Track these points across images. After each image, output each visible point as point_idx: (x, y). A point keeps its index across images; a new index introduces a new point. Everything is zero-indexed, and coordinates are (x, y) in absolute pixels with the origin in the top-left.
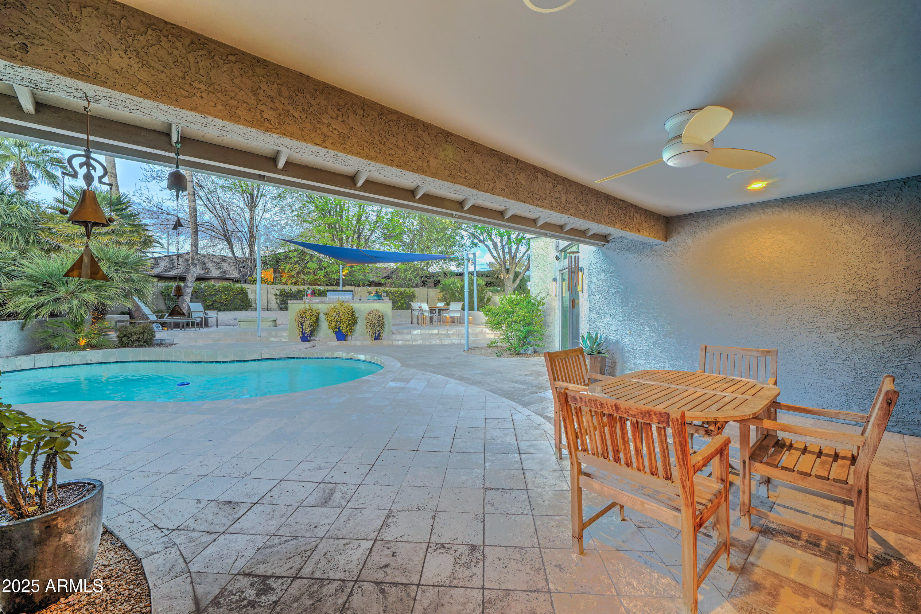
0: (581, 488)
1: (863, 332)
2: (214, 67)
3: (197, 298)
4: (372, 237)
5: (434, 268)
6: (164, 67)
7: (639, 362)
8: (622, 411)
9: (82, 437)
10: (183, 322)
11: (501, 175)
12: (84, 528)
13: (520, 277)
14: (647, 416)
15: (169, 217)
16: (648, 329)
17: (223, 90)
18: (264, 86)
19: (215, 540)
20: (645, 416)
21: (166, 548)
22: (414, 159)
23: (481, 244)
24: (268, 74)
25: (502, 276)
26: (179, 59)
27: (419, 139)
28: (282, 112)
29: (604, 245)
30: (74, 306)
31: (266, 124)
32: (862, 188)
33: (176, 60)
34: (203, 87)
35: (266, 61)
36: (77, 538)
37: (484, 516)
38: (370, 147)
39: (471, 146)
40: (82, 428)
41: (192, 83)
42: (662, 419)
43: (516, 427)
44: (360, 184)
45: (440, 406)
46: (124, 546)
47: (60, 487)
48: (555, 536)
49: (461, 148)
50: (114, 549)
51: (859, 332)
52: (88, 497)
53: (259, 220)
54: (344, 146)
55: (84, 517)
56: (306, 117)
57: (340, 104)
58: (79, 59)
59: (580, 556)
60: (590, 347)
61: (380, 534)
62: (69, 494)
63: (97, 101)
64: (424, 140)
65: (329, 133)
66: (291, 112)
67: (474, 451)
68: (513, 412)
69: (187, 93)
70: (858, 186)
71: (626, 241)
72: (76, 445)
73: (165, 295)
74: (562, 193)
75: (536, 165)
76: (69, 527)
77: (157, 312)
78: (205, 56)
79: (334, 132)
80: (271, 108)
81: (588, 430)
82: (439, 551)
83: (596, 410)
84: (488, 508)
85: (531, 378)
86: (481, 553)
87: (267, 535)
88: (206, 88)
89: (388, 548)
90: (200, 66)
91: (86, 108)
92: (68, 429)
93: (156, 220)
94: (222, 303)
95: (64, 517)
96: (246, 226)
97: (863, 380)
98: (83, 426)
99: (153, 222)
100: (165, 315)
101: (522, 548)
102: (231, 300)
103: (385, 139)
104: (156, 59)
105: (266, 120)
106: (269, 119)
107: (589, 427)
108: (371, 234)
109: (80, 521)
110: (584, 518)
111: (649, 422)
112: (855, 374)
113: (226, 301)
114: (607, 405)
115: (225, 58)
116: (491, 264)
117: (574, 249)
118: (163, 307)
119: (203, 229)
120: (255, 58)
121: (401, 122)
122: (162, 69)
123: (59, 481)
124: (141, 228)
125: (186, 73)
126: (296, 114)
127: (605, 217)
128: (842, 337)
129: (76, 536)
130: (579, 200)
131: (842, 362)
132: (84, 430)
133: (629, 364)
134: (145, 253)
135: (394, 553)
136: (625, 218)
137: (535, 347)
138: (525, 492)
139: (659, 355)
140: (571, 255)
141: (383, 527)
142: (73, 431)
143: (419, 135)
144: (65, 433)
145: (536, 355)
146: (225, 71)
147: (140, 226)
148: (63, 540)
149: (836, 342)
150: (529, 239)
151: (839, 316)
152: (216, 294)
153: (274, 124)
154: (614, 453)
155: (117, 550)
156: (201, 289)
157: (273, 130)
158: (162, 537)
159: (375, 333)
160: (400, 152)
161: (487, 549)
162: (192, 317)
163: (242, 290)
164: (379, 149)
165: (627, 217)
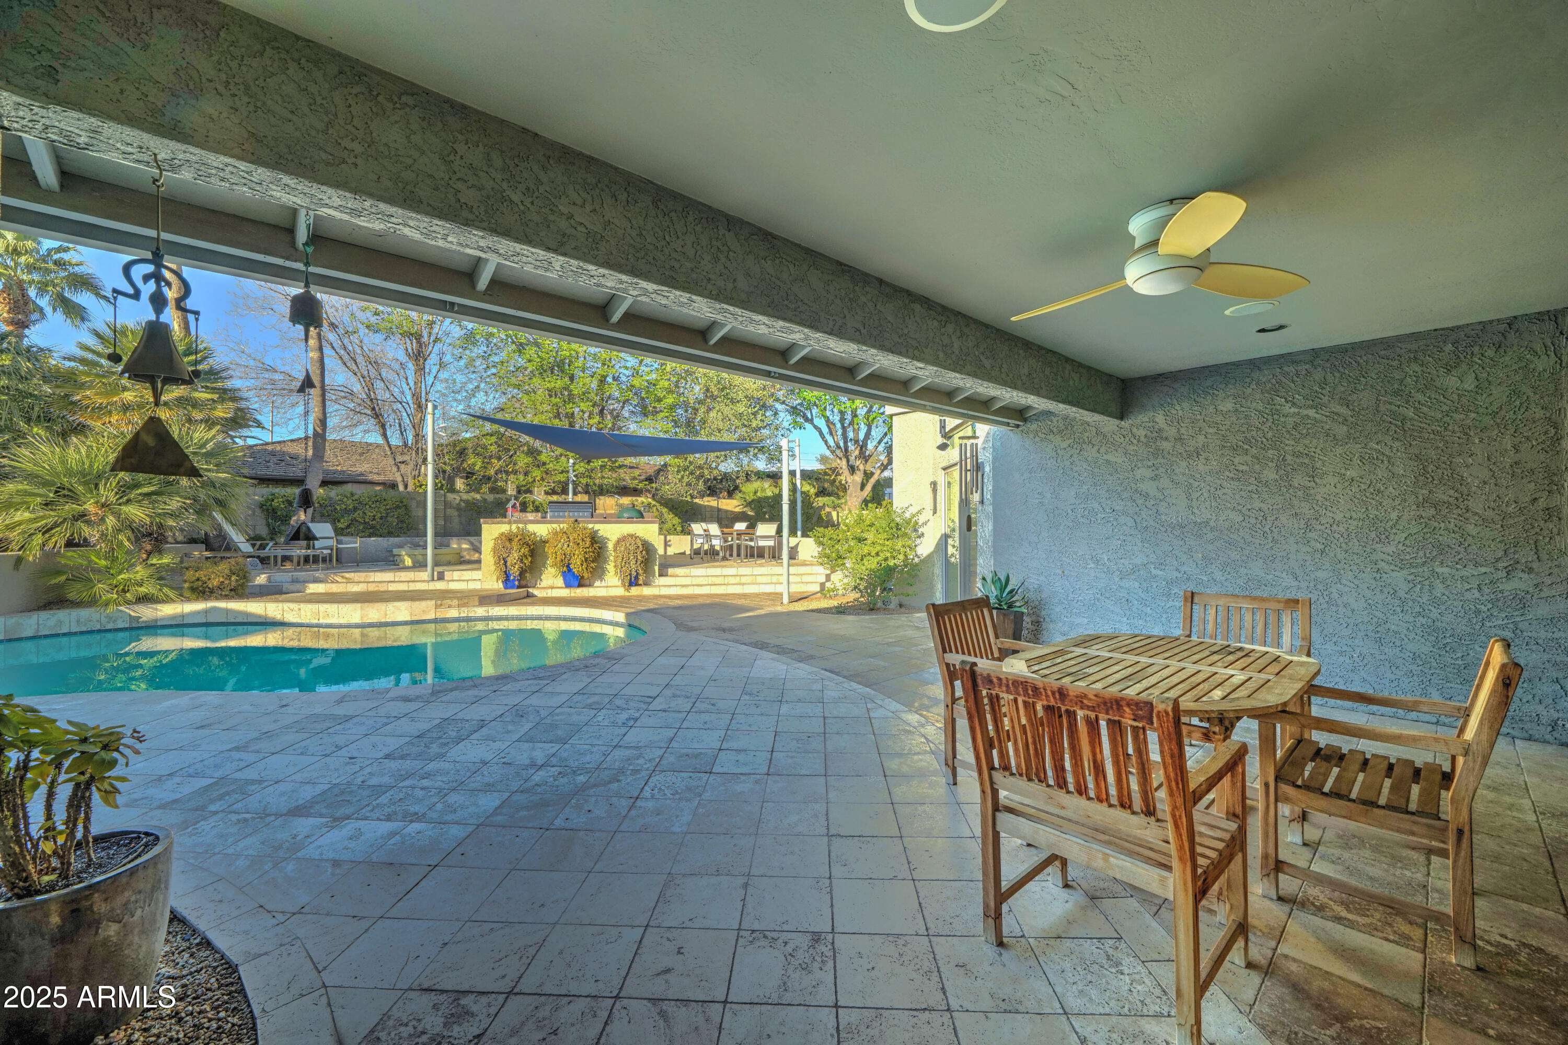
0: (998, 833)
1: (1446, 570)
2: (377, 114)
3: (322, 515)
4: (624, 412)
5: (728, 466)
6: (292, 112)
7: (1078, 620)
8: (1071, 701)
9: (137, 752)
10: (299, 557)
11: (854, 305)
12: (139, 913)
13: (873, 481)
14: (1115, 707)
15: (276, 377)
16: (1092, 565)
17: (393, 153)
18: (461, 148)
19: (367, 930)
20: (1112, 708)
21: (281, 945)
22: (712, 277)
23: (807, 425)
24: (469, 129)
25: (842, 478)
26: (319, 100)
27: (719, 244)
28: (492, 193)
29: (1018, 426)
30: (110, 528)
31: (465, 214)
32: (1442, 332)
33: (311, 101)
34: (358, 148)
35: (464, 107)
36: (126, 931)
37: (831, 883)
38: (638, 255)
39: (805, 256)
40: (138, 736)
41: (340, 141)
42: (1140, 712)
43: (876, 732)
44: (616, 318)
45: (747, 697)
46: (207, 944)
47: (97, 839)
48: (953, 915)
49: (789, 259)
50: (189, 948)
51: (1439, 570)
52: (145, 858)
53: (430, 383)
54: (596, 253)
55: (140, 892)
56: (532, 203)
57: (589, 181)
58: (147, 96)
59: (1000, 948)
60: (996, 596)
61: (654, 917)
62: (112, 852)
63: (174, 169)
64: (729, 244)
65: (570, 231)
66: (508, 193)
67: (808, 773)
68: (869, 706)
69: (330, 157)
70: (1435, 330)
71: (1055, 420)
72: (127, 765)
73: (267, 510)
74: (954, 338)
75: (912, 289)
76: (112, 910)
77: (253, 539)
78: (362, 96)
79: (579, 228)
80: (473, 186)
81: (1011, 733)
82: (758, 944)
83: (1027, 699)
84: (837, 871)
85: (898, 649)
86: (830, 947)
87: (458, 920)
88: (363, 149)
89: (669, 940)
90: (354, 113)
91: (155, 181)
92: (113, 738)
93: (253, 381)
94: (365, 523)
95: (104, 892)
96: (407, 392)
97: (1448, 649)
98: (139, 732)
99: (248, 384)
100: (267, 544)
101: (899, 935)
102: (381, 518)
103: (664, 243)
104: (279, 99)
105: (464, 206)
106: (470, 204)
107: (1013, 727)
108: (623, 407)
109: (133, 898)
110: (1003, 884)
111: (1117, 718)
112: (1434, 638)
113: (374, 519)
114: (1045, 690)
115: (396, 99)
116: (823, 459)
117: (968, 432)
118: (263, 531)
119: (334, 398)
120: (447, 101)
121: (691, 213)
122: (290, 116)
123: (95, 830)
124: (228, 395)
125: (329, 124)
126: (516, 198)
127: (1024, 378)
128: (1412, 577)
129: (125, 926)
130: (981, 350)
131: (1412, 619)
132: (140, 740)
133: (1060, 624)
134: (232, 437)
135: (680, 948)
136: (1056, 379)
137: (901, 597)
138: (898, 841)
139: (1112, 608)
140: (965, 441)
141: (659, 904)
142: (122, 741)
143: (721, 237)
144: (107, 745)
145: (903, 610)
146: (396, 122)
147: (225, 391)
148: (102, 934)
149: (1403, 587)
150: (891, 416)
151: (1407, 542)
152: (355, 509)
153: (477, 213)
154: (1057, 771)
155: (194, 950)
156: (331, 499)
157: (477, 223)
158: (273, 926)
159: (630, 575)
160: (688, 264)
161: (840, 941)
162: (314, 548)
163: (402, 502)
164: (654, 258)
165: (1060, 379)
